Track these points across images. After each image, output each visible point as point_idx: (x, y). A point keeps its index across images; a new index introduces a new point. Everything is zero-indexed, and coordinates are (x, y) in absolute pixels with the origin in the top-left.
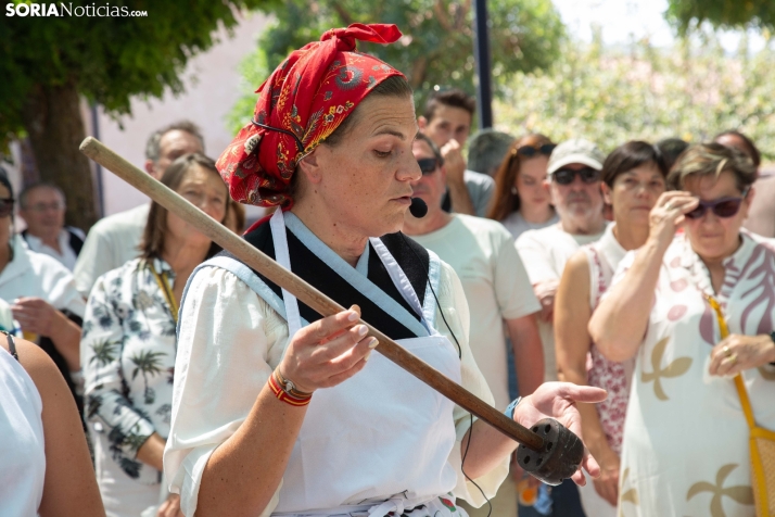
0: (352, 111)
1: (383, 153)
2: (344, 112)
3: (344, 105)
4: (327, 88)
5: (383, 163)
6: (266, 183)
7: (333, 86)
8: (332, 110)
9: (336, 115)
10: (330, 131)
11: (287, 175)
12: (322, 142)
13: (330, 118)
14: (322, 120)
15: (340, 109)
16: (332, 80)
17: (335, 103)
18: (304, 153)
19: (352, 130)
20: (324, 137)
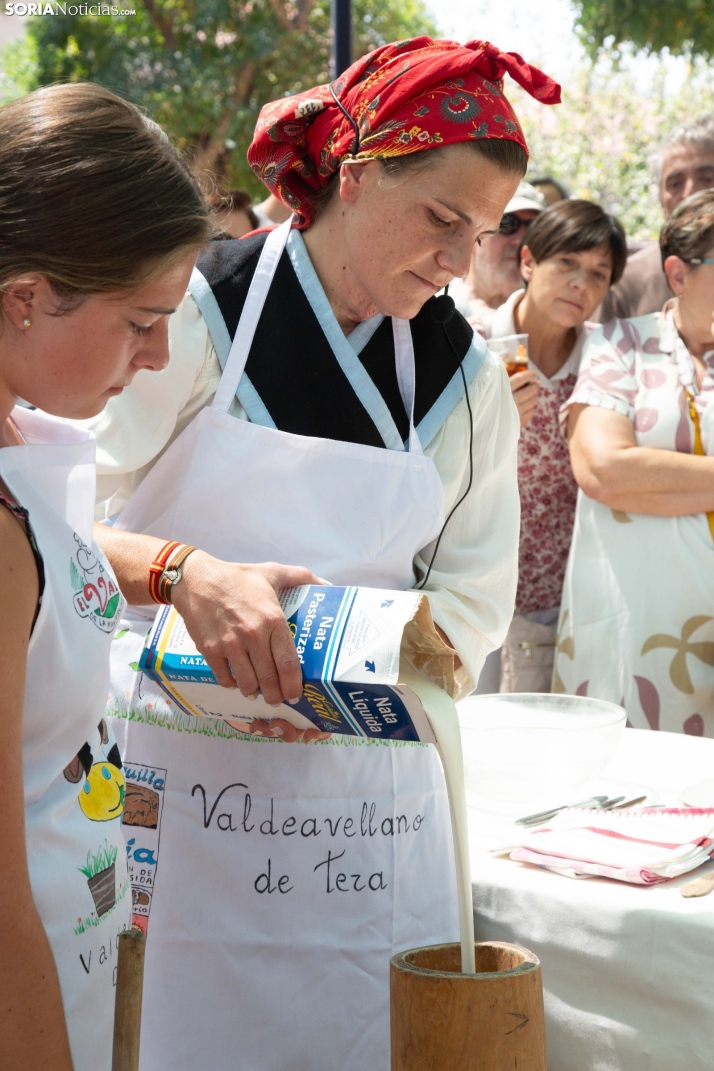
0: (435, 147)
1: (439, 220)
2: (425, 142)
3: (432, 134)
4: (427, 102)
5: (432, 230)
6: (298, 164)
7: (434, 105)
8: (415, 131)
9: (416, 140)
10: (396, 153)
11: (325, 171)
12: (380, 159)
13: (405, 138)
14: (395, 134)
15: (423, 136)
16: (439, 97)
17: (423, 125)
18: (354, 158)
19: (419, 170)
20: (385, 155)
